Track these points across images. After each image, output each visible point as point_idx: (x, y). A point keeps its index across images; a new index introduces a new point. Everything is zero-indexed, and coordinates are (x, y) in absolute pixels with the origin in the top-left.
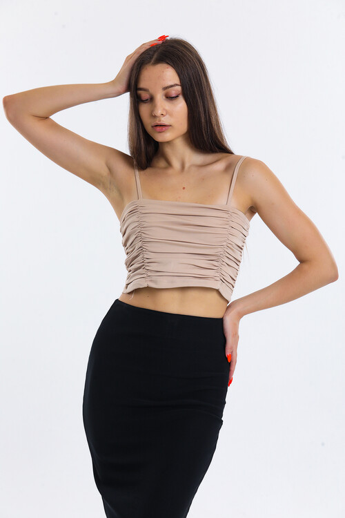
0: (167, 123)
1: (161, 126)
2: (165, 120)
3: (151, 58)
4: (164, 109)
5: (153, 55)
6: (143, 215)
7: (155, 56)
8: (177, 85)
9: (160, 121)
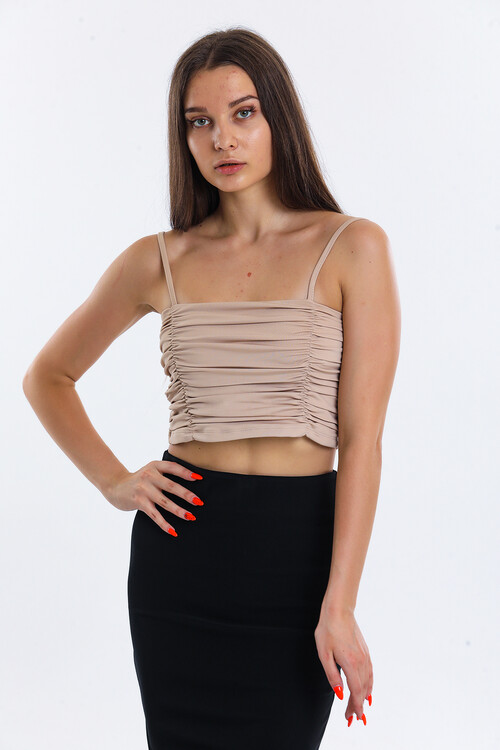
0: (239, 160)
1: (229, 165)
2: (235, 156)
3: (205, 59)
4: (234, 138)
5: (209, 54)
6: (179, 330)
7: (212, 55)
8: (252, 97)
9: (228, 157)
